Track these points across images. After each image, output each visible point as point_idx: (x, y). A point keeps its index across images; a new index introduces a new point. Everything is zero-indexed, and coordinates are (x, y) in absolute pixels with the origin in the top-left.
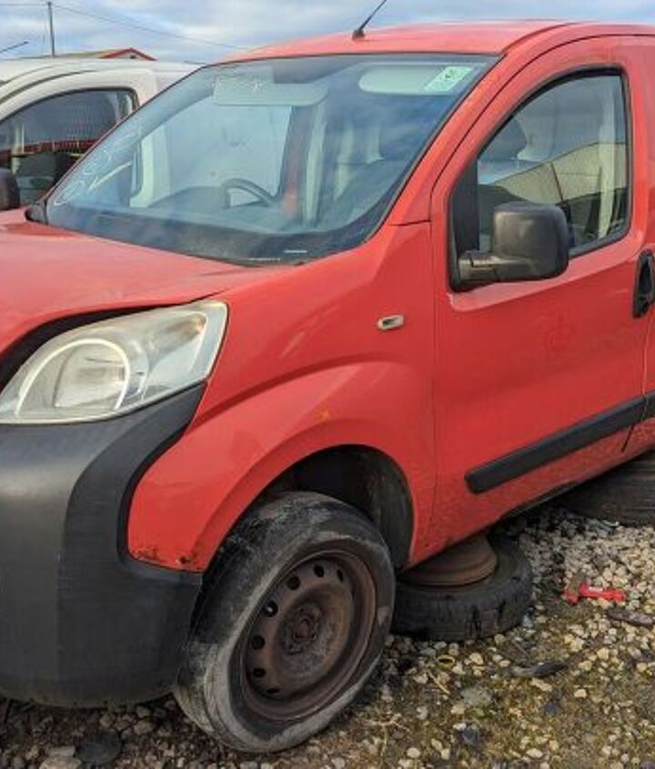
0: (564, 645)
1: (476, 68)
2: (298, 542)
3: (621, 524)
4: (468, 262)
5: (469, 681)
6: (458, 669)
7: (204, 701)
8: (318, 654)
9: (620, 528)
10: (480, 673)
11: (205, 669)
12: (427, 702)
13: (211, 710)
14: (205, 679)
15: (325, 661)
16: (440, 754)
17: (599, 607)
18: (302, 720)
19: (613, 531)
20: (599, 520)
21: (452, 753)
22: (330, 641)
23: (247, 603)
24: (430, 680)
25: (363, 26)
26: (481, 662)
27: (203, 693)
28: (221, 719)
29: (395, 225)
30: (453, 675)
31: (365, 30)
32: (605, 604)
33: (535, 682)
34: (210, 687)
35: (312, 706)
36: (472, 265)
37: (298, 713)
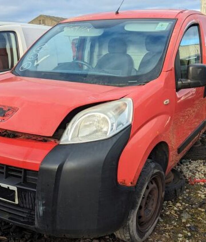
0: (199, 197)
1: (170, 23)
2: (151, 174)
3: (192, 160)
4: (181, 82)
5: (181, 212)
6: (175, 208)
7: (129, 229)
8: (150, 209)
9: (192, 161)
10: (182, 209)
11: (130, 218)
12: (174, 219)
13: (131, 232)
14: (130, 221)
15: (152, 211)
16: (187, 234)
17: (200, 185)
18: (148, 231)
19: (190, 163)
20: (185, 159)
21: (191, 233)
22: (152, 204)
23: (141, 195)
24: (170, 213)
25: (118, 10)
26: (181, 205)
27: (129, 226)
28: (133, 234)
29: (165, 71)
30: (175, 211)
31: (119, 12)
32: (203, 184)
33: (199, 209)
34: (132, 224)
35: (149, 226)
36: (182, 83)
37: (147, 228)
